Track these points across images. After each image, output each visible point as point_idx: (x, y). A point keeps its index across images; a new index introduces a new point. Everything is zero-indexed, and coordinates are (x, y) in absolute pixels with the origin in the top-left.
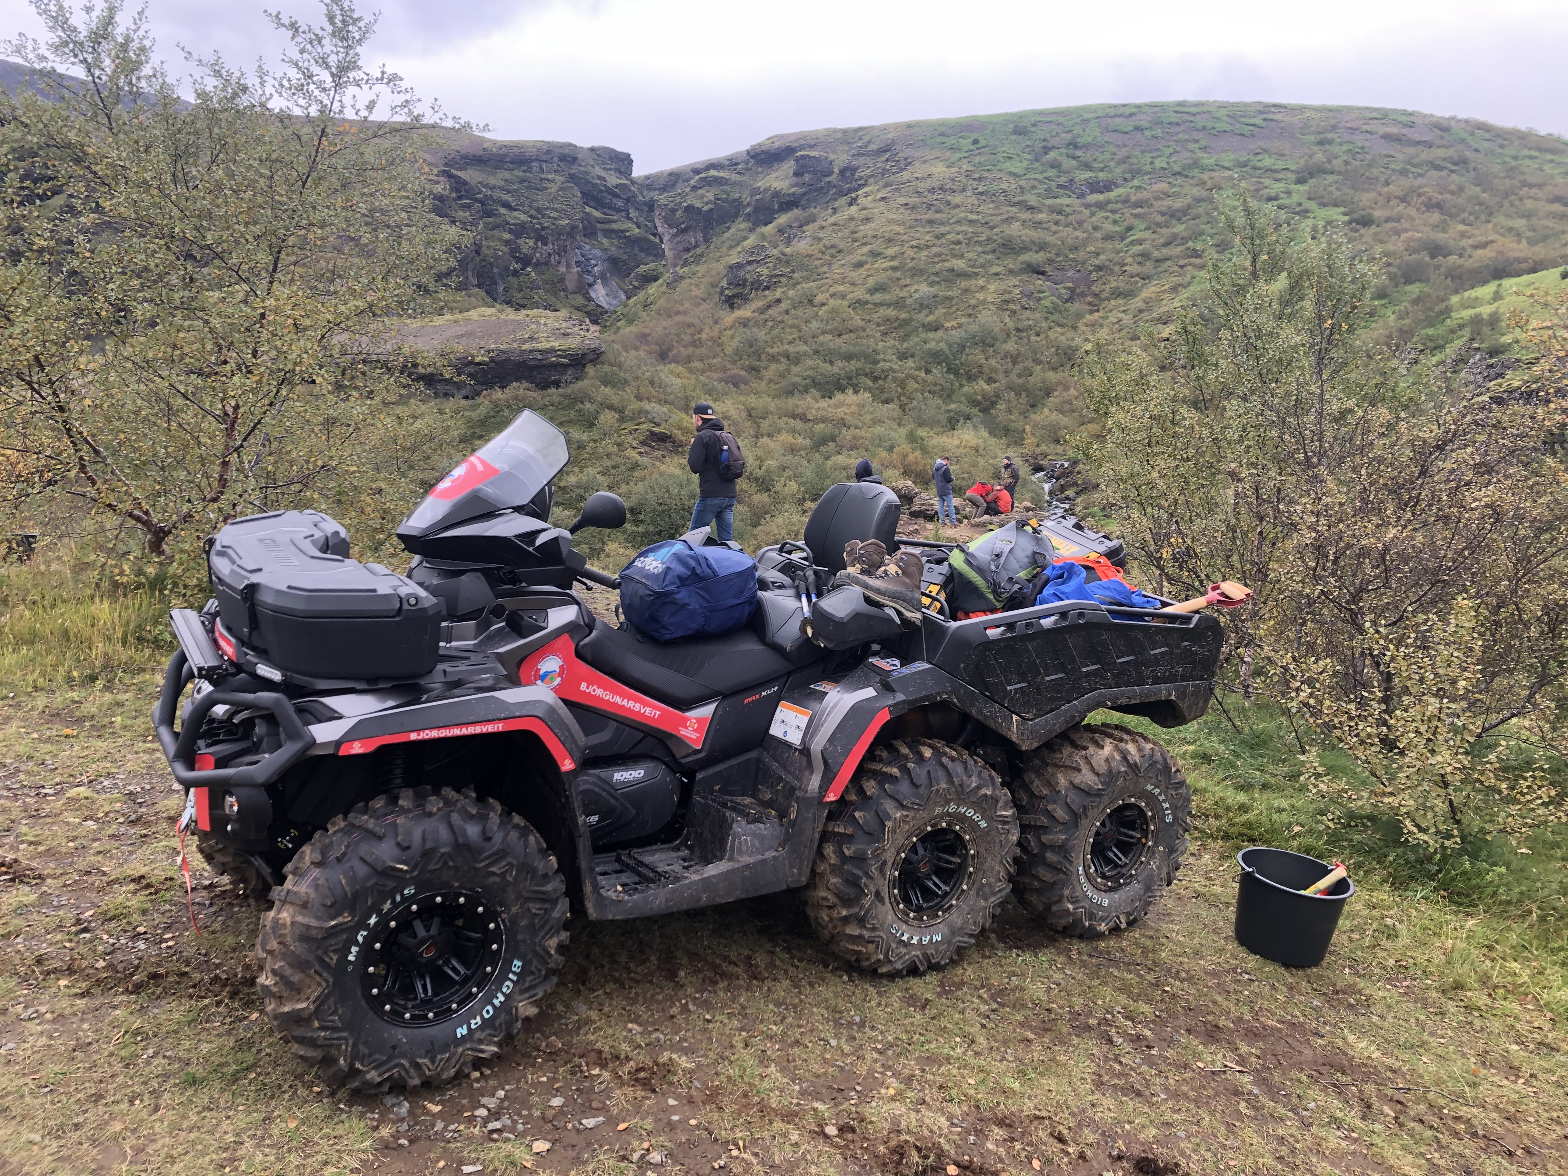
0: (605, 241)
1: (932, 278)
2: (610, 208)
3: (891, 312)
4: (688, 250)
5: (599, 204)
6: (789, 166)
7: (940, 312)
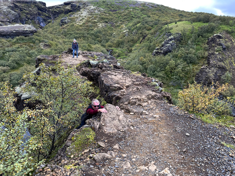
0: (42, 16)
1: (92, 23)
2: (43, 11)
3: (86, 27)
4: (55, 18)
5: (41, 10)
6: (70, 6)
7: (93, 28)
